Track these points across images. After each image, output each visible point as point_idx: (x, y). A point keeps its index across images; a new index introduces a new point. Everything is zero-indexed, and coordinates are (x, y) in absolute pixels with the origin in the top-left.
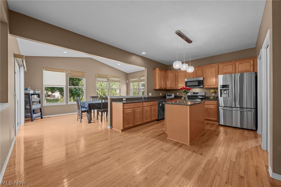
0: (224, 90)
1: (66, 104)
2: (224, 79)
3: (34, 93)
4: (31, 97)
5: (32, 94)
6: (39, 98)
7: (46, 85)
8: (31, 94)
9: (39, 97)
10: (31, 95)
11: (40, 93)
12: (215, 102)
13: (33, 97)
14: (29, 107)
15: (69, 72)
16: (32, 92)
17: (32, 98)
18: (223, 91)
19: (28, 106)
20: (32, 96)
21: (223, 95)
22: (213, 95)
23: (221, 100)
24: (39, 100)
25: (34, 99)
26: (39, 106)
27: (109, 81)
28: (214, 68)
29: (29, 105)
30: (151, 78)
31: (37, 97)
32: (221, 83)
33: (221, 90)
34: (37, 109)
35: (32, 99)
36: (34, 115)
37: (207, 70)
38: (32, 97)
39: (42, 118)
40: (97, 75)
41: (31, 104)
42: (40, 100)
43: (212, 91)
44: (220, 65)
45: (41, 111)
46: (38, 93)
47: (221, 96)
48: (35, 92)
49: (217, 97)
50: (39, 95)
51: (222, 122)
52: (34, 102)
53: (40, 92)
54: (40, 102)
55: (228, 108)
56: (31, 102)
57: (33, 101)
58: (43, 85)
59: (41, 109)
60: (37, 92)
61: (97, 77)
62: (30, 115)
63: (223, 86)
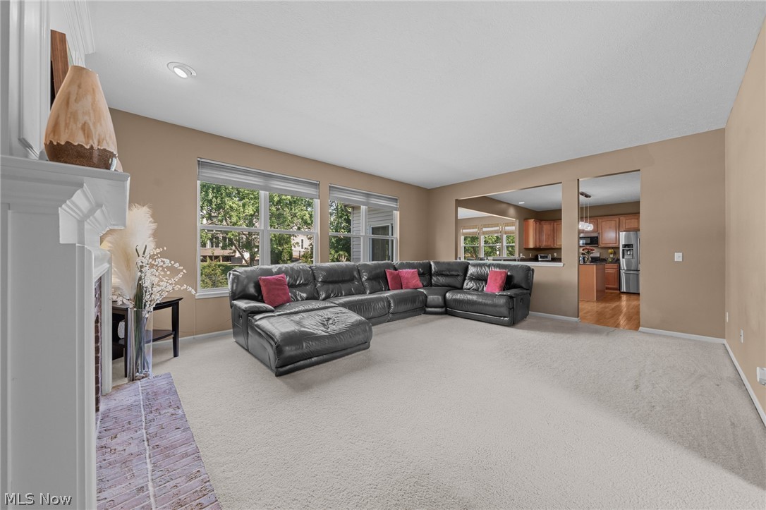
0: (627, 251)
2: (627, 238)
12: (615, 266)
18: (625, 251)
21: (626, 257)
22: (612, 256)
23: (623, 262)
28: (613, 222)
30: (523, 232)
32: (622, 242)
33: (623, 250)
37: (604, 223)
43: (610, 251)
44: (621, 218)
47: (623, 257)
49: (619, 260)
51: (624, 289)
55: (631, 272)
63: (625, 246)
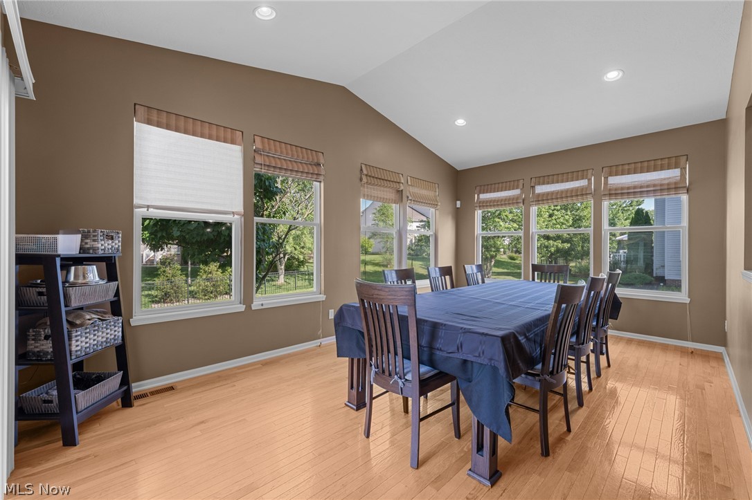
1: (242, 308)
3: (82, 249)
4: (66, 281)
5: (69, 262)
6: (113, 285)
7: (148, 207)
8: (63, 259)
9: (111, 275)
10: (62, 267)
11: (118, 255)
13: (76, 276)
14: (47, 346)
15: (258, 144)
16: (67, 244)
17: (73, 285)
19: (46, 338)
20: (68, 272)
24: (111, 297)
25: (84, 295)
26: (111, 332)
27: (405, 198)
29: (48, 331)
31: (101, 278)
34: (98, 355)
35: (72, 291)
36: (83, 399)
38: (72, 278)
39: (127, 401)
40: (365, 172)
41: (65, 325)
42: (117, 294)
45: (122, 364)
46: (108, 253)
48: (90, 243)
50: (110, 267)
52: (81, 309)
53: (117, 243)
54: (116, 308)
56: (63, 309)
57: (75, 303)
58: (131, 207)
59: (121, 350)
60: (104, 246)
61: (365, 179)
62: (56, 401)
